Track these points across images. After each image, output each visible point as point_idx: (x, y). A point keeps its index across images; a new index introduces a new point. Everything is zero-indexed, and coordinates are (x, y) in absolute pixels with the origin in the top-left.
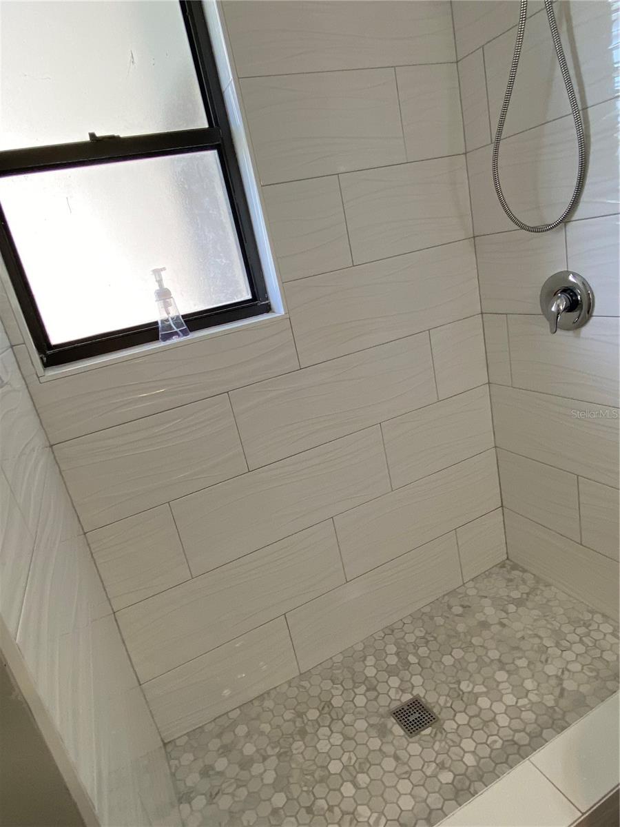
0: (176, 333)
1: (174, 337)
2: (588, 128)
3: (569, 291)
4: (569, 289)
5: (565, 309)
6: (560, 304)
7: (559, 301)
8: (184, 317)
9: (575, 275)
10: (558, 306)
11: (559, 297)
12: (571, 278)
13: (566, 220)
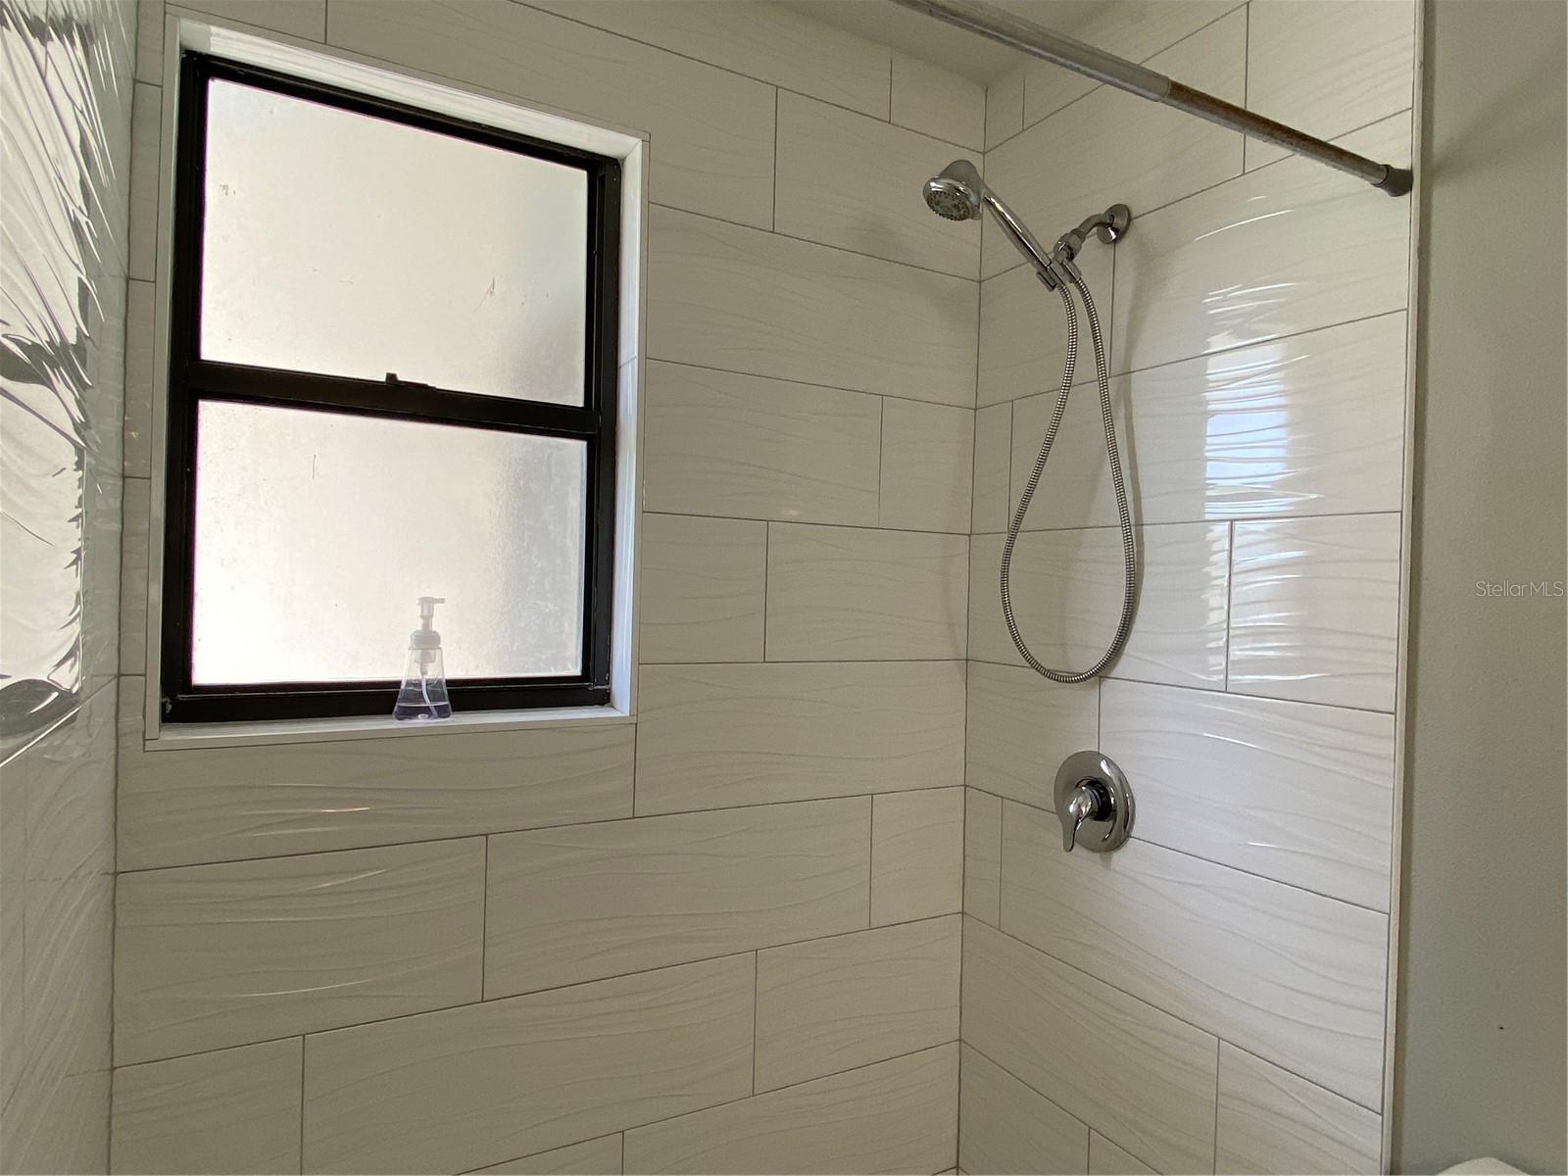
0: (426, 710)
1: (420, 716)
2: (1141, 553)
3: (1098, 785)
4: (1097, 782)
5: (1090, 814)
6: (1081, 804)
7: (1081, 799)
8: (449, 683)
9: (1110, 763)
10: (1079, 806)
11: (1082, 792)
12: (1103, 765)
13: (1101, 674)
